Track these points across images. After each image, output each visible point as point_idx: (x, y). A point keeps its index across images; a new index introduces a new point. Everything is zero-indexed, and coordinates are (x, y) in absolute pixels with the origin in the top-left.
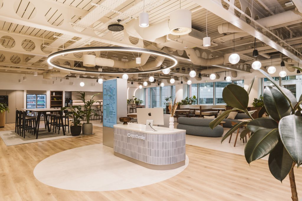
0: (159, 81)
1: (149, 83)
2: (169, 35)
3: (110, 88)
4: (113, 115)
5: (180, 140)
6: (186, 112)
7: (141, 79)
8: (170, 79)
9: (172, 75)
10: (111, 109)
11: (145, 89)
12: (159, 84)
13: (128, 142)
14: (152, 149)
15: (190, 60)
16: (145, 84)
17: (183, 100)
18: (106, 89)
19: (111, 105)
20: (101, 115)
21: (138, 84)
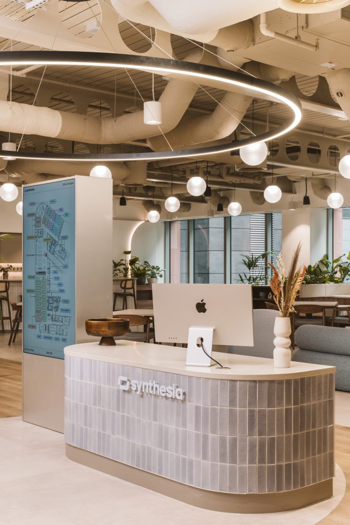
0: (222, 194)
1: (187, 201)
2: (267, 14)
3: (49, 212)
4: (62, 310)
5: (316, 402)
6: (323, 308)
7: (154, 187)
8: (263, 186)
9: (270, 171)
10: (54, 287)
11: (168, 225)
12: (220, 208)
13: (118, 409)
14: (210, 435)
15: (341, 115)
16: (172, 204)
17: (310, 267)
18: (32, 215)
19: (52, 276)
20: (9, 318)
21: (143, 207)
